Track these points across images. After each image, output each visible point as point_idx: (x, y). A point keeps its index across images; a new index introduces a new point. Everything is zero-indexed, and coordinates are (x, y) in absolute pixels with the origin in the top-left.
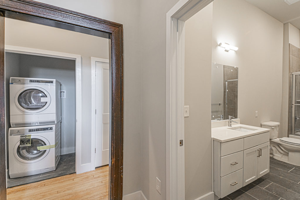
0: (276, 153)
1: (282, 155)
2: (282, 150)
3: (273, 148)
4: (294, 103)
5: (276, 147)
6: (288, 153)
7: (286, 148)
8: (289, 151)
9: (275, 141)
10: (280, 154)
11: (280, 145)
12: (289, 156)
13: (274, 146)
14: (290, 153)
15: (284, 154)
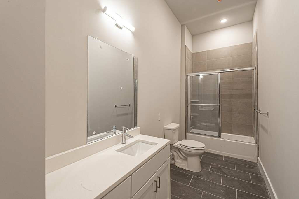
0: (177, 159)
1: (182, 160)
2: (182, 155)
3: (175, 153)
4: (189, 103)
5: (177, 153)
6: (187, 158)
7: (186, 154)
8: (187, 156)
9: (176, 145)
10: (181, 159)
11: (180, 150)
12: (188, 160)
13: (175, 151)
14: (189, 158)
15: (184, 160)
